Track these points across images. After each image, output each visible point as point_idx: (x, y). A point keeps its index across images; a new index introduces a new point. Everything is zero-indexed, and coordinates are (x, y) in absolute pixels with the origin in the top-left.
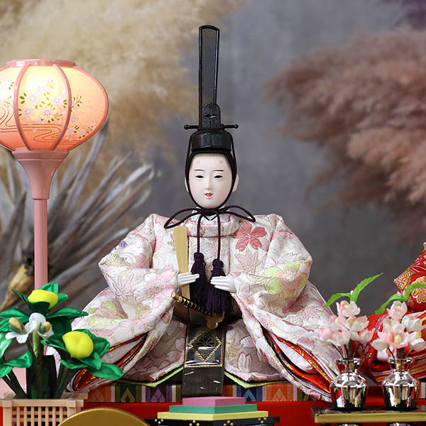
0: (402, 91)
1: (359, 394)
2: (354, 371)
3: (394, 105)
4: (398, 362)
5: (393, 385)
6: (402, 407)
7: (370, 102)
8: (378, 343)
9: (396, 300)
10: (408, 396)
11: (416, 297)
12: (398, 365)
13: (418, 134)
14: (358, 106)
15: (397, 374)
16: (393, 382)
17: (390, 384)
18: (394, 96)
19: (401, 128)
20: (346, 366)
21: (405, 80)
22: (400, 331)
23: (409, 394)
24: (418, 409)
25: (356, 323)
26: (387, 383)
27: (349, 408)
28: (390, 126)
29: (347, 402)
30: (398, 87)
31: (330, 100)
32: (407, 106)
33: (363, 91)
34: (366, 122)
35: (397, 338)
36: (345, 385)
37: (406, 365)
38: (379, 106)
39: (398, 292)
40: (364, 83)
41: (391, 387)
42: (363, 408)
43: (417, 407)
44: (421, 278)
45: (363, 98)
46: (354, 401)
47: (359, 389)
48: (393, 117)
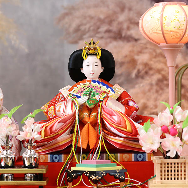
0: (102, 21)
1: (11, 160)
2: (9, 150)
3: (98, 28)
4: (29, 146)
5: (27, 156)
6: (31, 166)
7: (87, 26)
8: (19, 137)
9: (29, 117)
10: (34, 161)
11: (50, 115)
12: (29, 147)
13: (108, 40)
14: (83, 28)
15: (29, 151)
16: (27, 155)
17: (25, 156)
18: (98, 23)
19: (102, 38)
20: (5, 147)
21: (102, 17)
22: (30, 131)
23: (34, 160)
24: (39, 167)
25: (10, 127)
26: (24, 155)
27: (7, 166)
28: (97, 37)
29: (5, 164)
30: (100, 20)
31: (70, 25)
32: (104, 28)
33: (84, 22)
34: (87, 35)
35: (28, 134)
36: (5, 156)
37: (33, 147)
38: (92, 28)
39: (31, 113)
40: (85, 17)
41: (26, 157)
42: (13, 166)
43: (39, 166)
44: (52, 106)
45: (85, 25)
46: (9, 163)
47: (11, 158)
48: (98, 33)
